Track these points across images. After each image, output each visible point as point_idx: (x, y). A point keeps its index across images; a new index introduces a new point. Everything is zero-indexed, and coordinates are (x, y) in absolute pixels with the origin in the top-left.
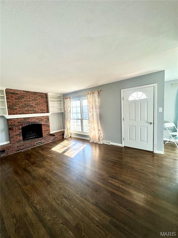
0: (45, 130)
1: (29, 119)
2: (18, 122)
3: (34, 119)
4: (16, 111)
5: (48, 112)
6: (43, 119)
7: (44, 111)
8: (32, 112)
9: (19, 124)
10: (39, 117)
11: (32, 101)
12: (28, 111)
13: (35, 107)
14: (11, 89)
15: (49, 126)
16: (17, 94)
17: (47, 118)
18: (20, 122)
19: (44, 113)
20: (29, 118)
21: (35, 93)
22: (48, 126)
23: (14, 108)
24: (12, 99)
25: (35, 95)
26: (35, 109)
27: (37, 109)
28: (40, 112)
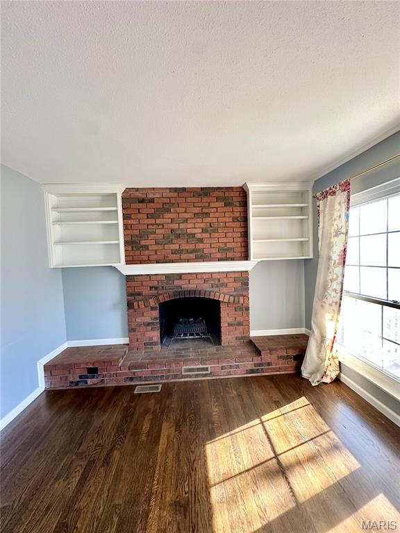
0: (231, 320)
1: (181, 278)
2: (151, 288)
3: (196, 281)
4: (147, 253)
5: (246, 257)
6: (225, 281)
7: (230, 255)
8: (192, 256)
9: (154, 292)
10: (212, 273)
11: (194, 221)
12: (180, 251)
13: (201, 240)
14: (137, 190)
15: (247, 309)
16: (152, 201)
17: (243, 279)
18: (156, 288)
19: (232, 259)
20: (180, 276)
21: (205, 192)
22: (241, 309)
23: (143, 243)
24: (139, 216)
25: (205, 199)
26: (201, 246)
27: (208, 246)
28: (219, 255)
